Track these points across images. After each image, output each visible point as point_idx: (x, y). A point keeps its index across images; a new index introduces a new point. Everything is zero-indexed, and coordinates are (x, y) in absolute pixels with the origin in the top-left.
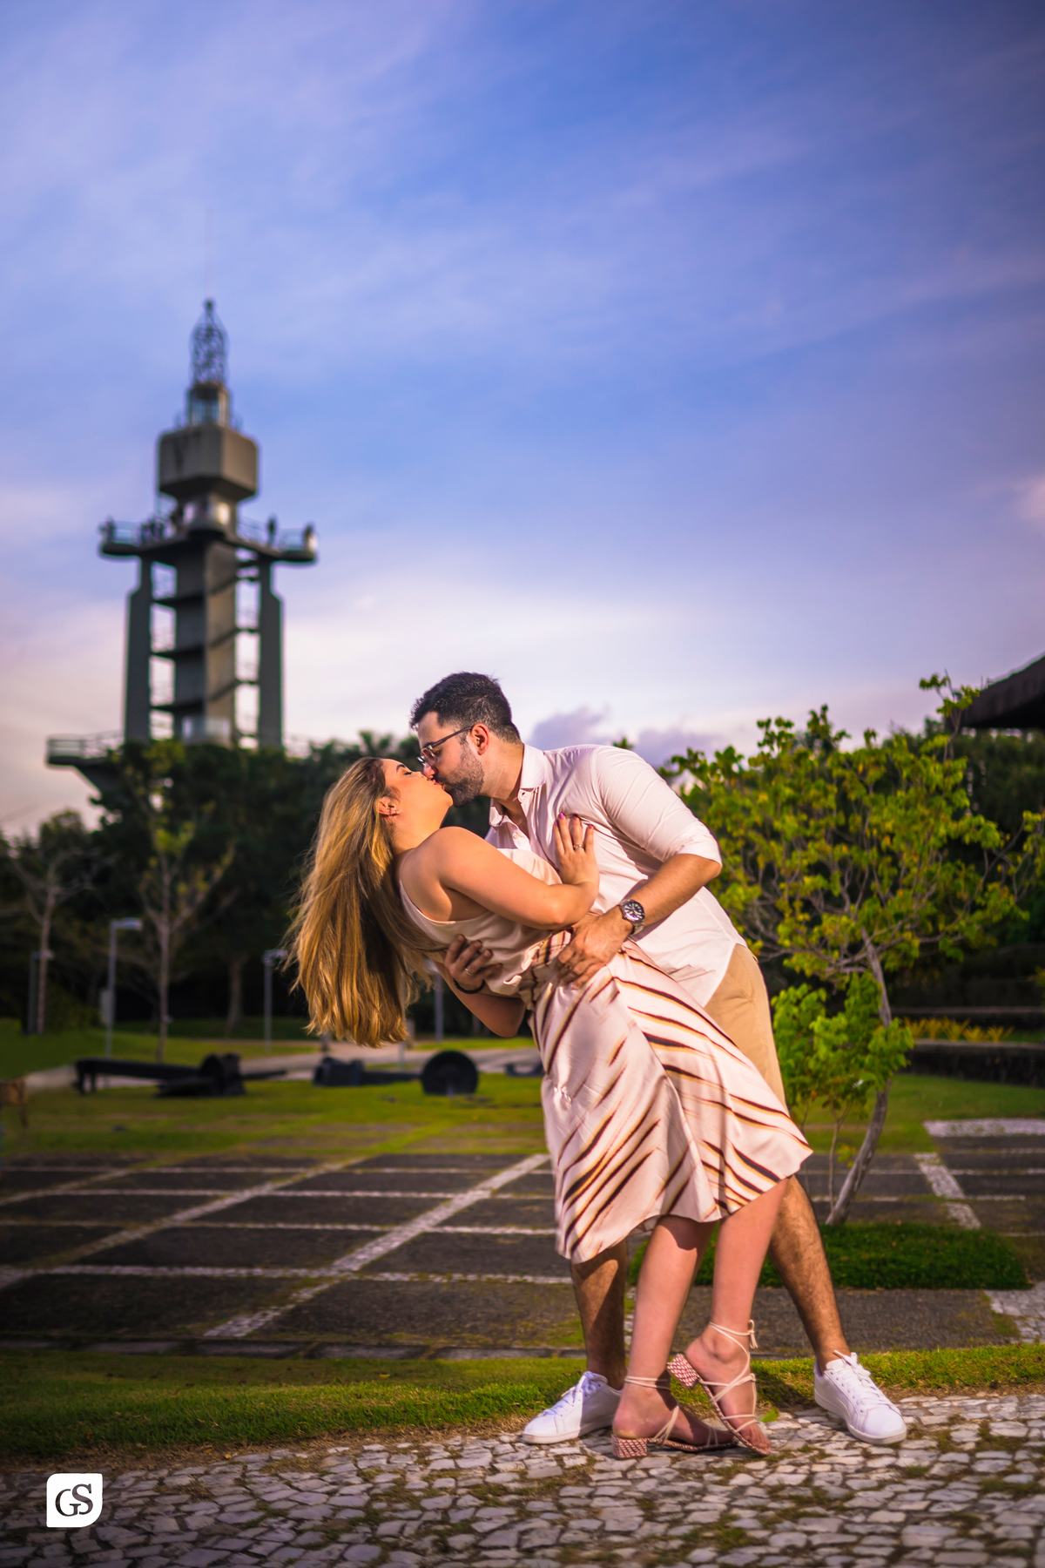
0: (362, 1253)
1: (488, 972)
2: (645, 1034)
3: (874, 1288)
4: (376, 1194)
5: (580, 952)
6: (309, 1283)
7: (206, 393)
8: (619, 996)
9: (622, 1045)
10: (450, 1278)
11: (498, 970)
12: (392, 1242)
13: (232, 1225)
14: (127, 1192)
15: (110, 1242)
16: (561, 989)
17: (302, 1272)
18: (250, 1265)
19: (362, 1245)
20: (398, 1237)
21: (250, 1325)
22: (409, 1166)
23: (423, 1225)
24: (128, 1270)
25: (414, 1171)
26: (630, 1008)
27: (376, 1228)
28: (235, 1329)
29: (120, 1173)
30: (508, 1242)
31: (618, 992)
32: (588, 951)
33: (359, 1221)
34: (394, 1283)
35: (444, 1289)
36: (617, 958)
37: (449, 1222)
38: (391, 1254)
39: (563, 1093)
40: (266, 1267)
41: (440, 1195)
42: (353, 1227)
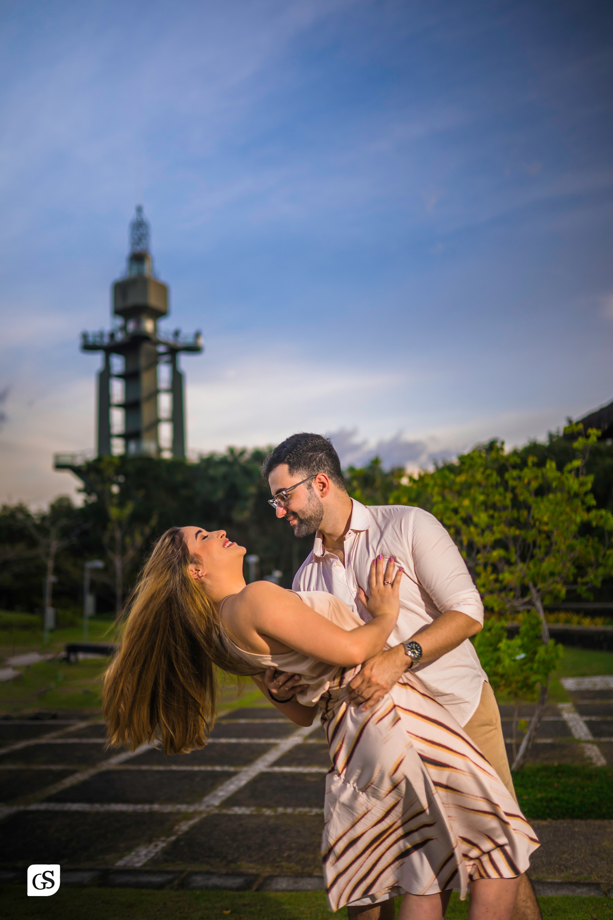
0: (222, 790)
1: (299, 690)
2: (420, 755)
3: (545, 819)
4: (233, 741)
5: (368, 680)
6: (187, 817)
7: (138, 258)
8: (400, 722)
9: (401, 762)
10: (276, 811)
11: (304, 690)
12: (240, 780)
13: (144, 768)
14: (85, 741)
15: (68, 782)
16: (352, 709)
17: (183, 808)
18: (151, 802)
19: (222, 783)
20: (246, 775)
21: (146, 855)
22: (254, 717)
23: (261, 766)
24: (75, 807)
25: (257, 721)
26: (408, 732)
27: (232, 769)
28: (136, 860)
29: (82, 725)
30: (313, 779)
31: (400, 719)
32: (374, 680)
33: (222, 764)
34: (240, 816)
35: (272, 821)
36: (397, 687)
37: (277, 763)
38: (241, 791)
39: (354, 788)
40: (161, 803)
41: (272, 741)
42: (218, 768)
